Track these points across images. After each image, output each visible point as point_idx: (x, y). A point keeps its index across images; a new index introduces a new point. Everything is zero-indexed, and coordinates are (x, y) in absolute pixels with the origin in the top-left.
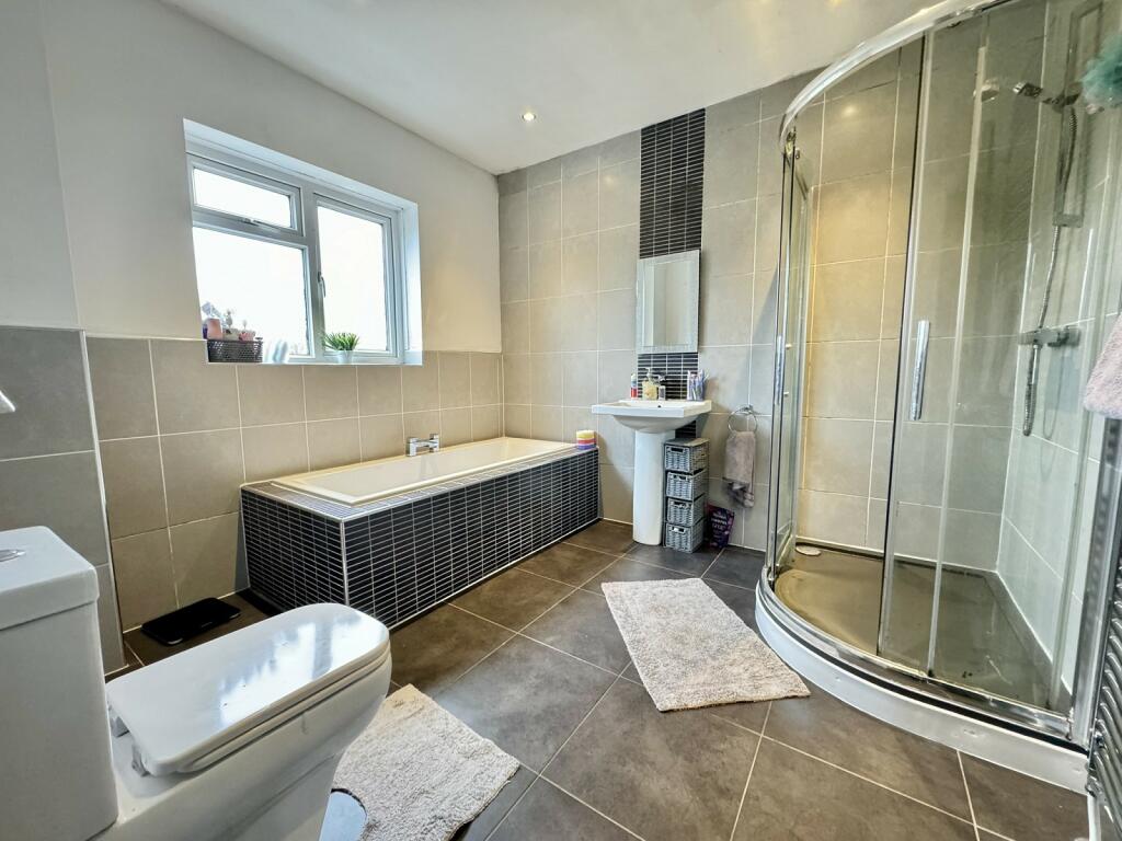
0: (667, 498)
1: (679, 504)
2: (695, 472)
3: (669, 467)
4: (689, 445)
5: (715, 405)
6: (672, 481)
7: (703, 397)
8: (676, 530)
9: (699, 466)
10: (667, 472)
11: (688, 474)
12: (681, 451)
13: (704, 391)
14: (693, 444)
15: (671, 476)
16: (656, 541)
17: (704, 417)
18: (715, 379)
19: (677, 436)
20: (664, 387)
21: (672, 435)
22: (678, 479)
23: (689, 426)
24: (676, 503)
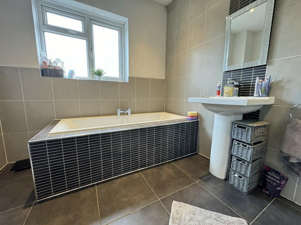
0: (232, 155)
1: (240, 161)
2: (255, 144)
3: (235, 137)
4: (251, 125)
5: (278, 100)
6: (236, 146)
7: (268, 95)
8: (236, 175)
9: (258, 140)
10: (233, 140)
11: (249, 144)
12: (245, 128)
13: (268, 91)
14: (255, 125)
15: (235, 142)
16: (223, 177)
17: (267, 107)
18: (280, 82)
19: (243, 119)
20: (238, 89)
21: (241, 117)
22: (241, 145)
23: (254, 113)
24: (237, 160)
